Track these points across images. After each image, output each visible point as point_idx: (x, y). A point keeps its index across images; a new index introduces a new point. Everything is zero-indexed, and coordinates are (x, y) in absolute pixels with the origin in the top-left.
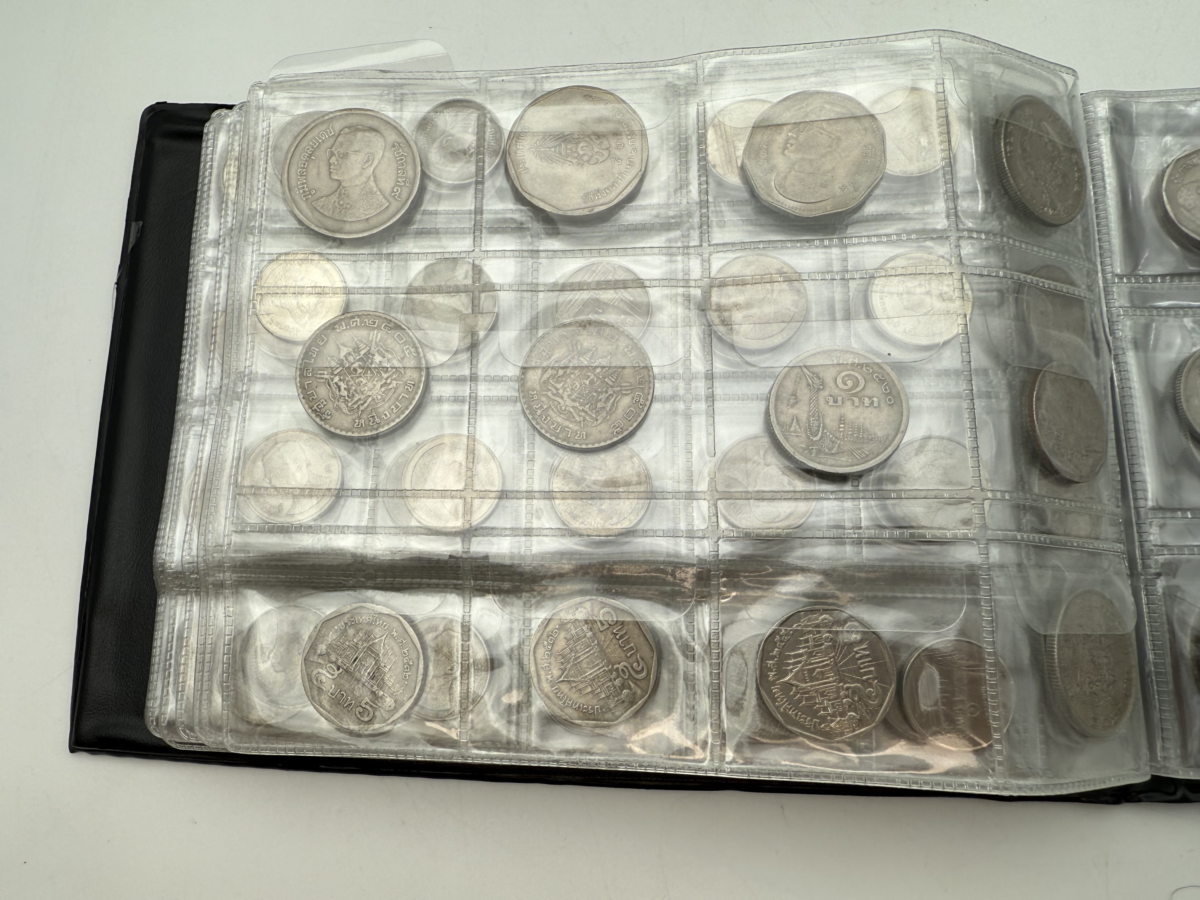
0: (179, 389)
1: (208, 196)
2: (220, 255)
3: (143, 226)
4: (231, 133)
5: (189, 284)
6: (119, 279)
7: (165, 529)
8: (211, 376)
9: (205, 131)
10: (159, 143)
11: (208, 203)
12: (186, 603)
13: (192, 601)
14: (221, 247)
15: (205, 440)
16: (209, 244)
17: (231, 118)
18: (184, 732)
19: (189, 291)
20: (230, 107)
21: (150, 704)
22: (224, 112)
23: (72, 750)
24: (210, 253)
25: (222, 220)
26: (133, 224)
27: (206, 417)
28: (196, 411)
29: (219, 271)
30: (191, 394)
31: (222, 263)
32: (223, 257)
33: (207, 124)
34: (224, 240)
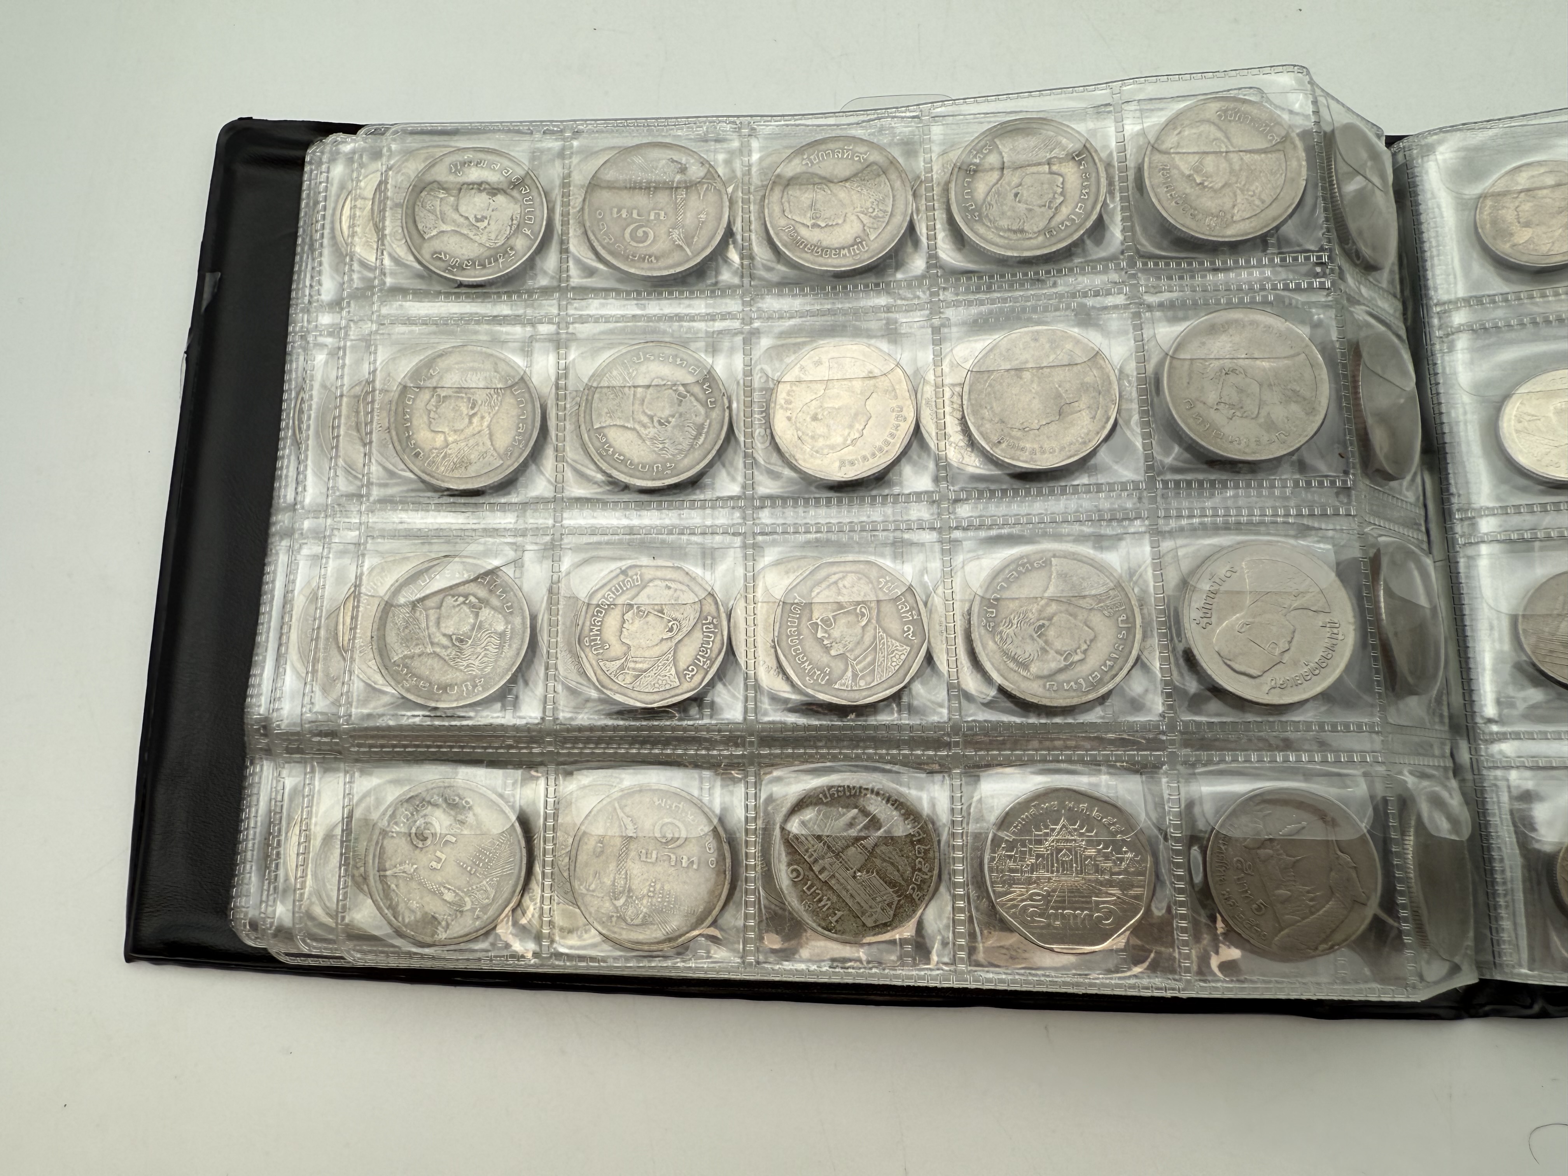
0: (275, 494)
1: (321, 245)
2: (343, 323)
3: (220, 279)
4: (356, 165)
5: (288, 358)
6: (189, 347)
7: (261, 675)
8: (334, 479)
9: (308, 159)
10: (242, 170)
11: (321, 254)
12: (305, 774)
13: (313, 771)
14: (344, 313)
15: (327, 563)
16: (322, 307)
17: (349, 144)
18: (304, 941)
19: (287, 367)
20: (352, 129)
21: (241, 902)
22: (340, 136)
23: (129, 959)
24: (326, 319)
25: (346, 278)
26: (208, 276)
27: (328, 533)
28: (306, 524)
29: (342, 344)
30: (302, 502)
31: (346, 334)
32: (347, 327)
33: (310, 151)
34: (349, 303)
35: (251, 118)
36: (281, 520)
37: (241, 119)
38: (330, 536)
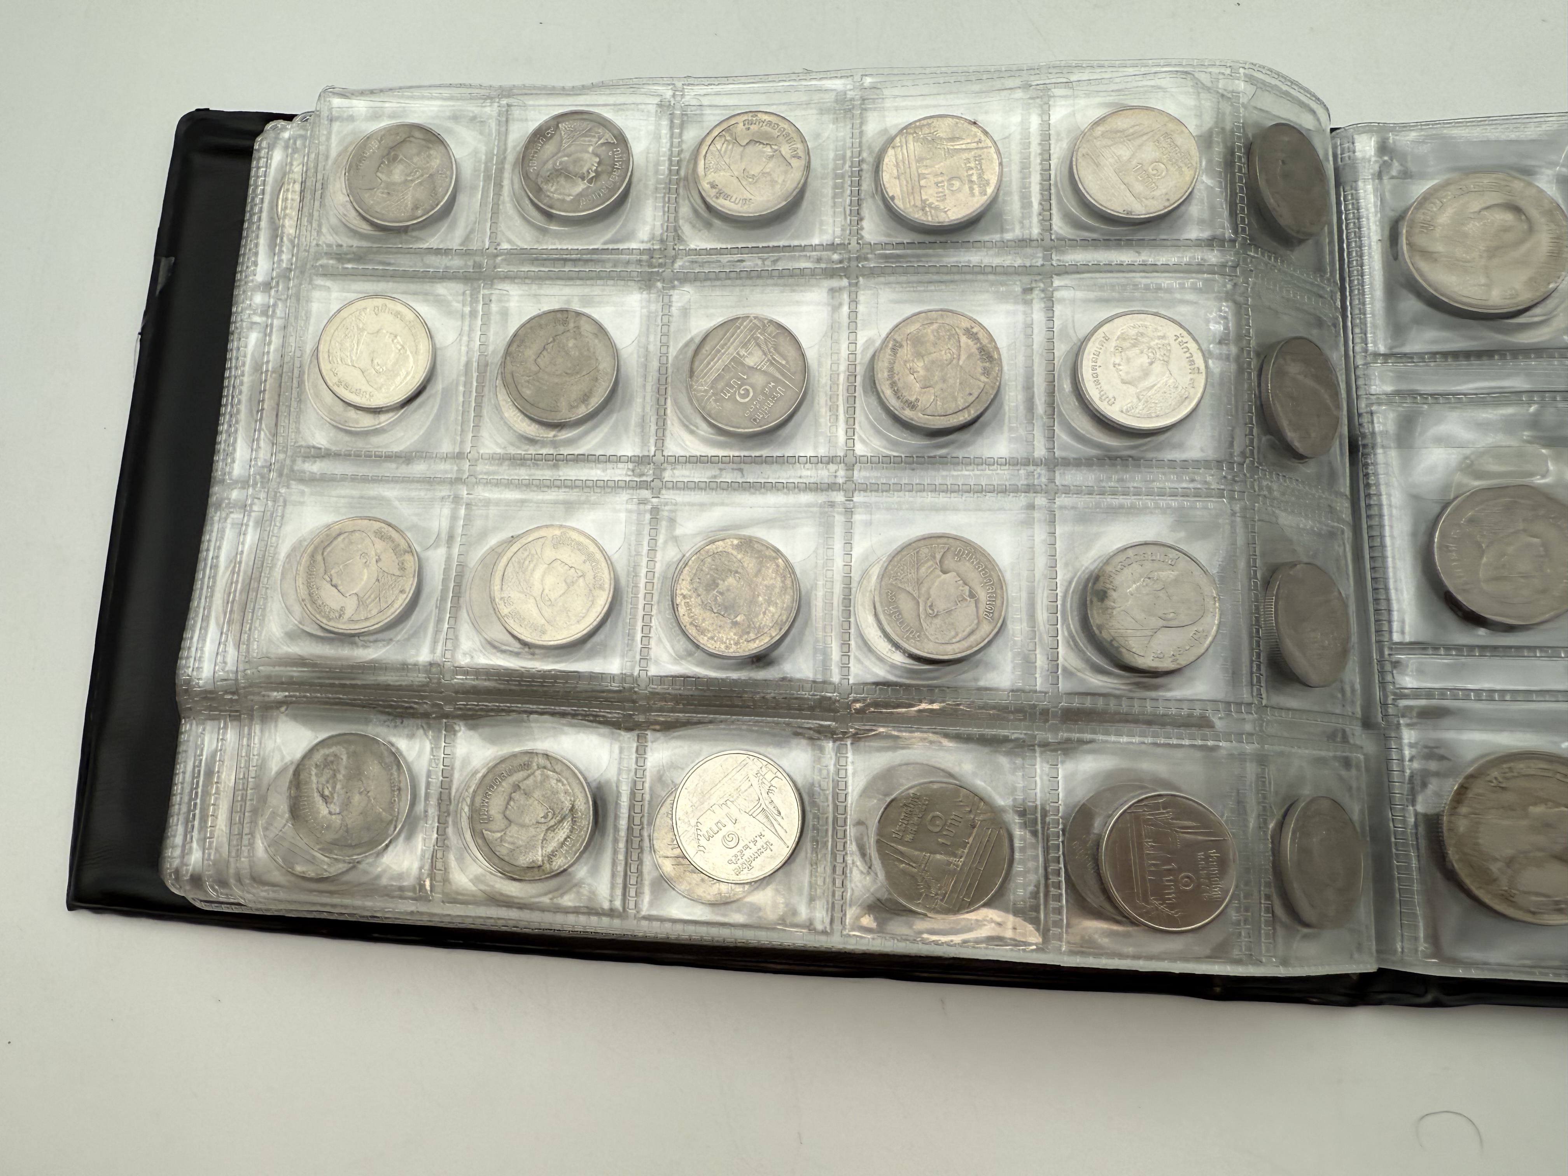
0: (214, 467)
1: (258, 228)
2: (272, 301)
3: (174, 264)
4: (290, 150)
5: (231, 338)
6: (143, 328)
7: (192, 638)
8: (257, 450)
9: (256, 147)
10: (199, 160)
11: (257, 237)
12: (219, 729)
13: (225, 727)
14: (273, 292)
15: (246, 530)
16: (257, 288)
17: (288, 131)
18: (212, 887)
19: (230, 346)
20: (289, 118)
21: (169, 853)
22: (281, 123)
23: (71, 907)
24: (259, 299)
25: (276, 258)
26: (163, 262)
27: (249, 502)
28: (235, 494)
29: (270, 321)
30: (230, 473)
31: (274, 311)
32: (275, 305)
33: (259, 139)
34: (278, 283)
35: (208, 110)
36: (216, 491)
37: (198, 110)
38: (251, 505)
